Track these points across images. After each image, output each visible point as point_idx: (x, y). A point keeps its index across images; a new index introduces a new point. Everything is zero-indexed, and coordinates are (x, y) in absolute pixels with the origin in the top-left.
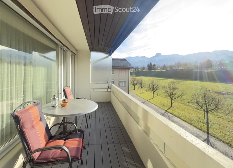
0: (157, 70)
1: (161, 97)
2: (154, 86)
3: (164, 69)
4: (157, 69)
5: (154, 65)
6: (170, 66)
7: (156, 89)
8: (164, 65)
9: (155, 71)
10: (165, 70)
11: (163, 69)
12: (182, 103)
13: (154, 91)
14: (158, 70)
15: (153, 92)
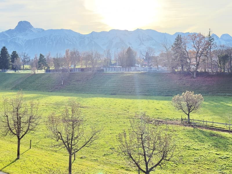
0: (23, 69)
1: (40, 151)
2: (22, 120)
3: (41, 69)
4: (22, 67)
5: (15, 55)
6: (54, 59)
7: (28, 129)
8: (41, 55)
9: (17, 72)
10: (43, 71)
11: (39, 68)
12: (93, 158)
13: (21, 135)
14: (26, 71)
15: (19, 139)
